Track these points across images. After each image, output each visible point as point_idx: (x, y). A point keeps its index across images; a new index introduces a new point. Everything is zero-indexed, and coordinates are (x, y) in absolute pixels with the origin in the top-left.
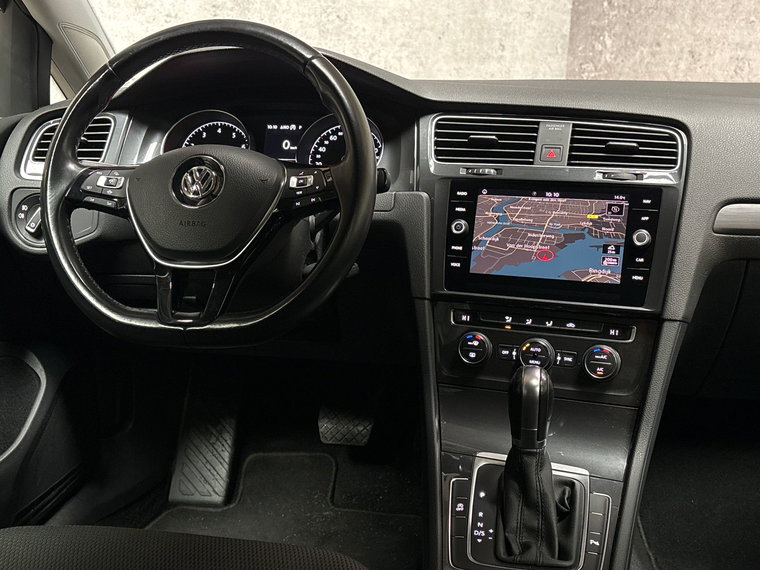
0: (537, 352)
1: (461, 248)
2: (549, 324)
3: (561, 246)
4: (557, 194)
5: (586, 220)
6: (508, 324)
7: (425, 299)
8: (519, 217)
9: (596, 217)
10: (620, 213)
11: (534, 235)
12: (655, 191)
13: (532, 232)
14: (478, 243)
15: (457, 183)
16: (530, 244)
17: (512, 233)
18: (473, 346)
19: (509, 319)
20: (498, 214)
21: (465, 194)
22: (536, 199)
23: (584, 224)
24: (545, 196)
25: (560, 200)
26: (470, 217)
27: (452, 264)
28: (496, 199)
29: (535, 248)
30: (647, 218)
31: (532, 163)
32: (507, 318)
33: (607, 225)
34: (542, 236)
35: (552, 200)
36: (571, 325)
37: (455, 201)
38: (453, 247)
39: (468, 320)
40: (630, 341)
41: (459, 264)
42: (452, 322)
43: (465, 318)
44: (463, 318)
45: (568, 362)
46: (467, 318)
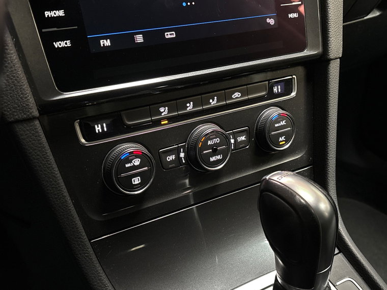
0: (216, 144)
1: (61, 13)
6: (164, 119)
7: (34, 118)
18: (134, 167)
19: (164, 111)
27: (56, 45)
32: (162, 110)
38: (47, 14)
39: (105, 129)
40: (293, 94)
41: (68, 42)
42: (83, 141)
43: (100, 128)
44: (97, 129)
45: (242, 142)
46: (102, 127)
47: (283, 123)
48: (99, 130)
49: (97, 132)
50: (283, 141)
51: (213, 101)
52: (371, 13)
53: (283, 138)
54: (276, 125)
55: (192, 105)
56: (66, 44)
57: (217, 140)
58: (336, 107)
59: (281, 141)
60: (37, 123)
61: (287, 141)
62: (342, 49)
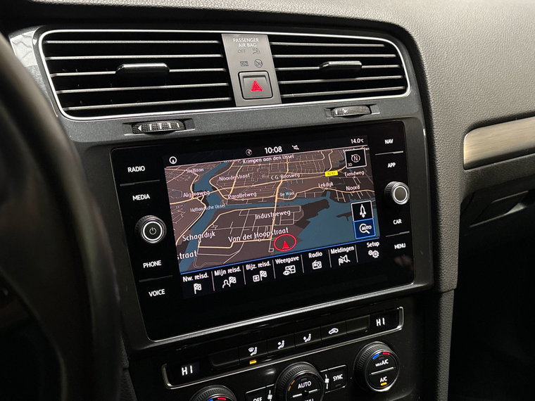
0: (308, 388)
1: (158, 263)
2: (307, 340)
3: (302, 224)
4: (280, 149)
5: (325, 180)
6: (252, 359)
8: (236, 192)
9: (336, 173)
10: (362, 162)
11: (263, 216)
12: (394, 127)
13: (260, 212)
14: (185, 246)
15: (122, 153)
16: (262, 231)
17: (232, 220)
20: (203, 194)
21: (141, 169)
22: (254, 161)
23: (323, 186)
24: (264, 154)
25: (286, 156)
26: (160, 206)
27: (151, 294)
28: (194, 170)
29: (269, 235)
30: (394, 164)
31: (232, 103)
32: (251, 350)
33: (350, 182)
34: (275, 215)
35: (275, 158)
36: (334, 331)
37: (128, 185)
38: (145, 265)
39: (192, 372)
40: (399, 327)
41: (163, 291)
42: (169, 385)
43: (186, 371)
44: (183, 371)
45: (338, 381)
46: (189, 370)
47: (385, 362)
48: (185, 373)
49: (183, 374)
50: (385, 382)
51: (307, 338)
52: (515, 208)
53: (384, 378)
54: (377, 365)
55: (283, 343)
56: (161, 292)
57: (309, 383)
58: (449, 343)
59: (382, 382)
60: (127, 373)
61: (389, 383)
62: (456, 280)
